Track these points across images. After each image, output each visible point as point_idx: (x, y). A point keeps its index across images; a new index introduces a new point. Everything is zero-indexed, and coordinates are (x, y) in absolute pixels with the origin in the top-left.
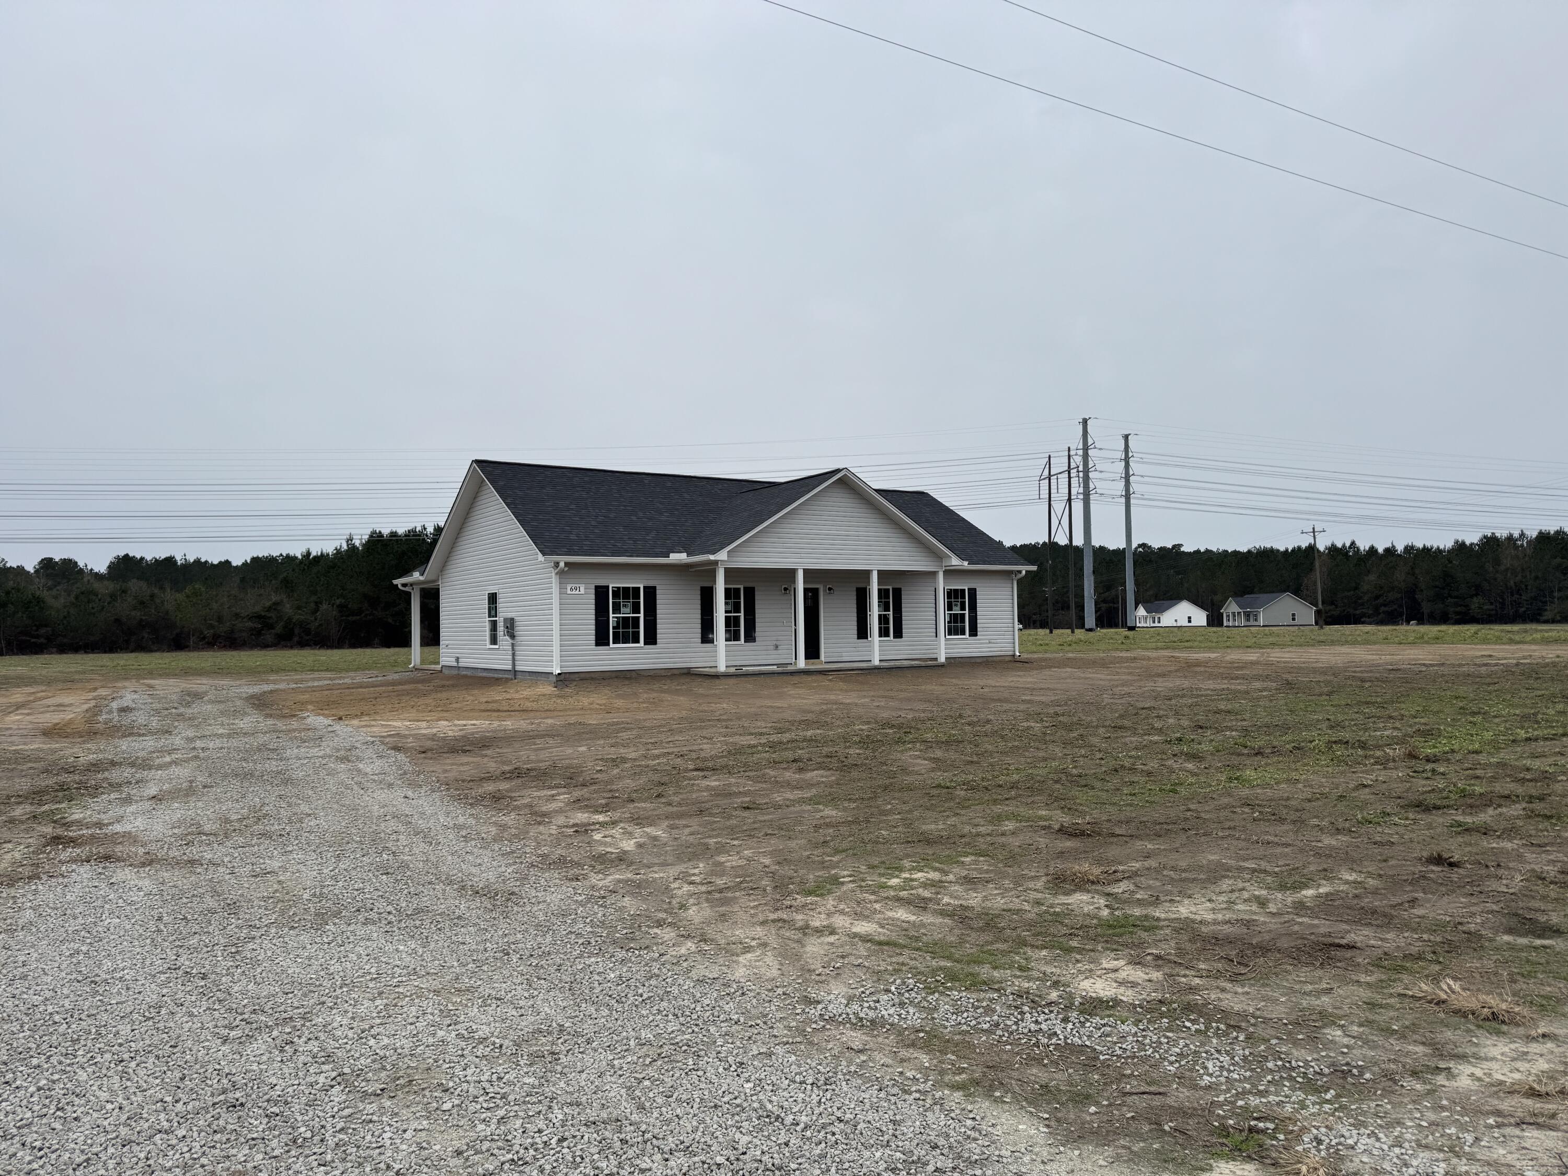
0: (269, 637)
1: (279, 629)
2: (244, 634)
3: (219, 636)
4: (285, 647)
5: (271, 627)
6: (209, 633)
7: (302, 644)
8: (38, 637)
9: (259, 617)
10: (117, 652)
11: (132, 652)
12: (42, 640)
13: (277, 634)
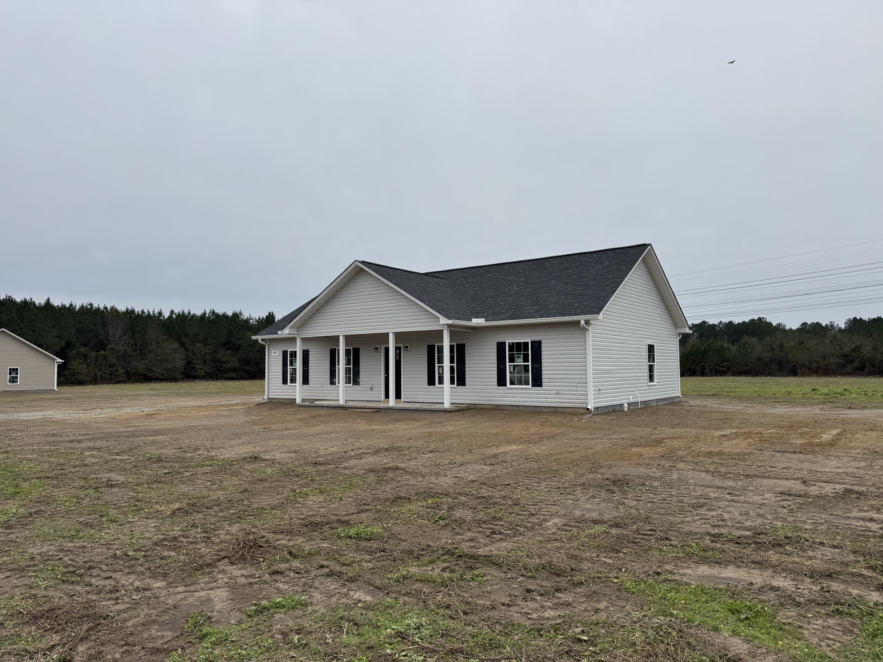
0: (849, 368)
1: (856, 364)
2: (833, 367)
3: (821, 368)
4: (858, 375)
5: (852, 362)
6: (814, 365)
7: (871, 374)
8: (723, 367)
9: (845, 356)
10: (759, 376)
11: (767, 376)
12: (725, 369)
13: (854, 367)
